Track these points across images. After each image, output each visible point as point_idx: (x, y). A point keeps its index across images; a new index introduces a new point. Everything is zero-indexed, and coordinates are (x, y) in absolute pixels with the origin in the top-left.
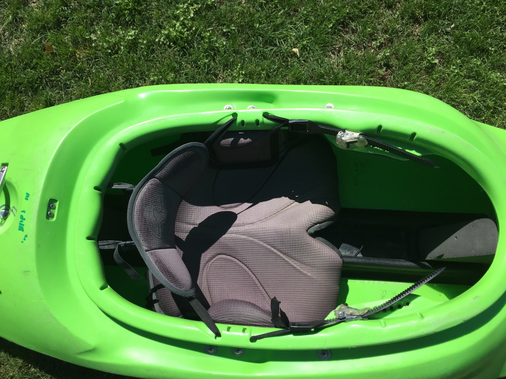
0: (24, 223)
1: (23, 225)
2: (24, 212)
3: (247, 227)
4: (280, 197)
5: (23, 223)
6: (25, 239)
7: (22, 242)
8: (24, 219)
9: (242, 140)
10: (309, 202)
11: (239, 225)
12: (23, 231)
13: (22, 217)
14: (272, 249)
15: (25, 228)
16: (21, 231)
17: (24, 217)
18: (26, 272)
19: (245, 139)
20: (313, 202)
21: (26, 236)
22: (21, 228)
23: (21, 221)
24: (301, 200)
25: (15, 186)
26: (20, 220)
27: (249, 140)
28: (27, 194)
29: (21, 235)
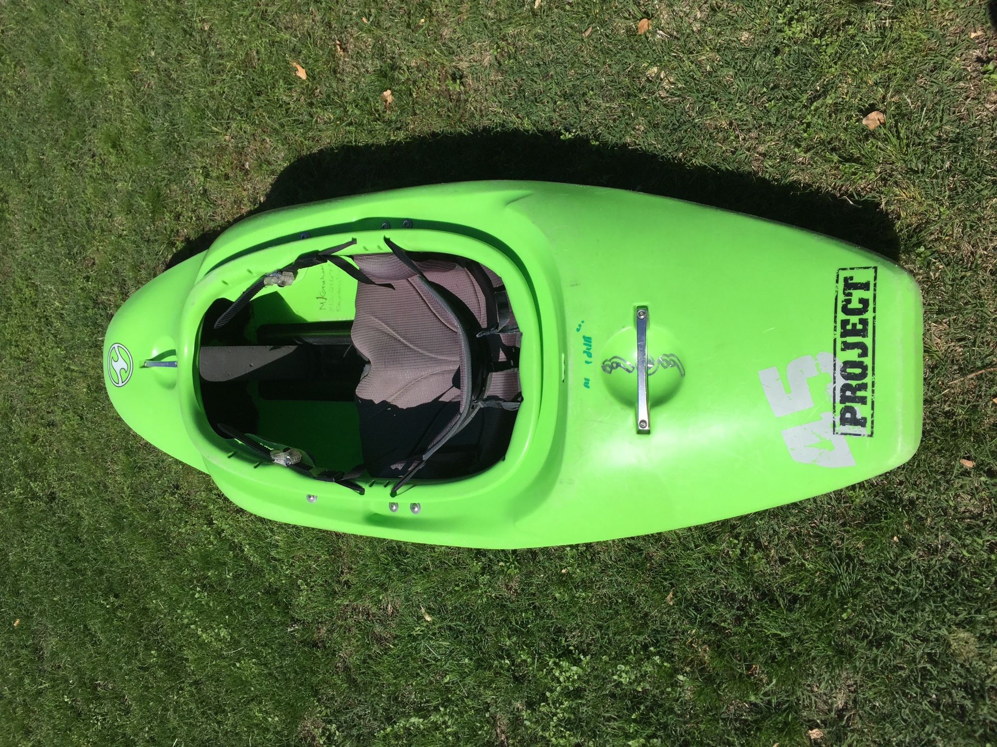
0: (584, 348)
1: (584, 344)
2: (587, 362)
3: (438, 369)
4: (407, 409)
5: (586, 347)
6: (580, 326)
7: (583, 322)
8: (584, 352)
9: (400, 467)
10: (377, 401)
11: (449, 372)
12: (584, 337)
13: (590, 355)
14: (408, 344)
15: (583, 341)
16: (587, 335)
17: (586, 354)
18: (575, 285)
19: (397, 469)
20: (371, 401)
21: (578, 330)
22: (588, 340)
23: (589, 349)
24: (384, 403)
25: (611, 399)
26: (591, 351)
27: (393, 467)
28: (588, 387)
29: (585, 331)
